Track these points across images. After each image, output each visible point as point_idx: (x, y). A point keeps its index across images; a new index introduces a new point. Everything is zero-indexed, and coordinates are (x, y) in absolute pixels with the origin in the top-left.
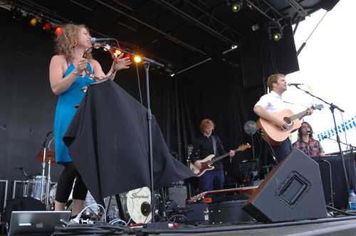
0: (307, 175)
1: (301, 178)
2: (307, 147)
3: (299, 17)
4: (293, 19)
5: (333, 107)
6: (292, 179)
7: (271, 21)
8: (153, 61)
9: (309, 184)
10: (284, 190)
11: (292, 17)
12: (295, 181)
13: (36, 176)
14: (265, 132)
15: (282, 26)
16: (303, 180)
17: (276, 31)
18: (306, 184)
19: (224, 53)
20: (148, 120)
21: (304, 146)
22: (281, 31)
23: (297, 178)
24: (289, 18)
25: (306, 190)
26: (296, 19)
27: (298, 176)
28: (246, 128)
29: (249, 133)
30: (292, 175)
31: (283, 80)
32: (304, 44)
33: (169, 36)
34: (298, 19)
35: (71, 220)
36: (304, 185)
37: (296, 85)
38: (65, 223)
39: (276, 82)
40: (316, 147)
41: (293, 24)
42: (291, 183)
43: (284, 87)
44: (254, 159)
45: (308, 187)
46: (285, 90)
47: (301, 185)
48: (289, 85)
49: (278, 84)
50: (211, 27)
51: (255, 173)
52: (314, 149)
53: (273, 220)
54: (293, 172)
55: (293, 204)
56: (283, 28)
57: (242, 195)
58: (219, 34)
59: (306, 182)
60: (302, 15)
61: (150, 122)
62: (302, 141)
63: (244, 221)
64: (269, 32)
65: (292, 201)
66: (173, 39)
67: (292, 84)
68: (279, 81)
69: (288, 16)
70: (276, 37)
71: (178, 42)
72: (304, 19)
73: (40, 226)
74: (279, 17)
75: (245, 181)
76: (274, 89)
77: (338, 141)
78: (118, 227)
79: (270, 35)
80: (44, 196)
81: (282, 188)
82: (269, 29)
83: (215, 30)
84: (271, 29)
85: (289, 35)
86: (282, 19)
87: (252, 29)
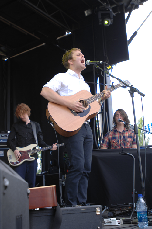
3: (133, 5)
4: (126, 7)
5: (132, 91)
7: (102, 5)
11: (125, 4)
15: (114, 12)
17: (107, 16)
19: (58, 39)
21: (118, 135)
22: (112, 17)
24: (123, 5)
26: (129, 6)
32: (136, 33)
40: (130, 137)
41: (126, 12)
49: (74, 61)
50: (40, 7)
52: (128, 139)
56: (114, 14)
58: (49, 16)
60: (135, 3)
62: (116, 131)
64: (100, 16)
69: (122, 3)
70: (106, 22)
71: (9, 23)
72: (137, 7)
74: (112, 3)
79: (100, 20)
82: (100, 14)
84: (102, 14)
85: (120, 24)
86: (115, 6)
87: (84, 14)
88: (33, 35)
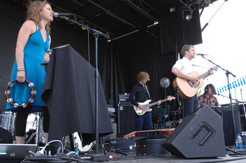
0: (213, 125)
1: (208, 126)
2: (208, 101)
3: (205, 4)
4: (200, 5)
5: (228, 73)
6: (202, 127)
7: (185, 6)
8: (101, 33)
9: (214, 132)
10: (195, 135)
11: (199, 3)
12: (204, 129)
13: (5, 111)
14: (180, 90)
15: (192, 9)
16: (210, 128)
17: (188, 13)
18: (212, 132)
19: (148, 27)
20: (96, 77)
21: (206, 100)
22: (191, 14)
23: (205, 126)
24: (198, 4)
25: (212, 136)
26: (202, 5)
27: (206, 125)
28: (161, 83)
29: (163, 87)
30: (202, 124)
31: (193, 50)
32: (207, 24)
33: (108, 12)
34: (204, 5)
35: (38, 152)
36: (210, 132)
37: (202, 55)
38: (33, 153)
39: (188, 50)
40: (214, 102)
41: (200, 8)
42: (201, 130)
43: (193, 55)
44: (166, 106)
45: (213, 134)
46: (193, 57)
47: (208, 132)
48: (197, 55)
49: (189, 52)
50: (140, 7)
51: (166, 116)
52: (212, 103)
53: (187, 157)
54: (203, 122)
55: (202, 145)
56: (192, 11)
57: (161, 135)
58: (146, 13)
59: (212, 130)
60: (207, 3)
61: (97, 78)
63: (162, 154)
64: (183, 13)
65: (201, 144)
66: (112, 14)
67: (199, 54)
68: (190, 50)
69: (197, 3)
70: (187, 18)
71: (115, 16)
72: (208, 5)
73: (13, 155)
74: (190, 3)
75: (158, 121)
76: (186, 55)
77: (230, 97)
78: (73, 158)
79: (183, 16)
80: (10, 127)
81: (194, 134)
82: (183, 12)
83: (143, 9)
84: (184, 12)
85: (196, 17)
86: (192, 4)
87: (170, 11)
88: (131, 25)
